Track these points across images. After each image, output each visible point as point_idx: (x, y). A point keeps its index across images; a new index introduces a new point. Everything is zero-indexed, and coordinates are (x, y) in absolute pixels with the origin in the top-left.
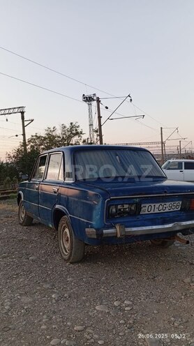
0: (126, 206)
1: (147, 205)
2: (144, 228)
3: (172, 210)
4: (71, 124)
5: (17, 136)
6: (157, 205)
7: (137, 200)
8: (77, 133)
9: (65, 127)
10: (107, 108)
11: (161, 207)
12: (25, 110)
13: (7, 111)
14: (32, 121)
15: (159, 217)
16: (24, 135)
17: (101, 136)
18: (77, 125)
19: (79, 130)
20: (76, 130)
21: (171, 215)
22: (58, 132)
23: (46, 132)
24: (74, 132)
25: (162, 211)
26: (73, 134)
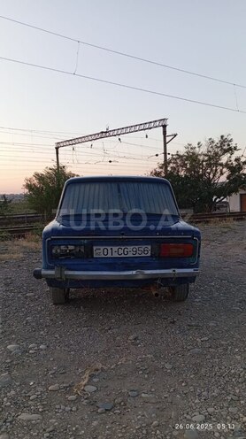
0: (71, 247)
1: (102, 248)
3: (137, 255)
4: (222, 137)
5: (157, 155)
6: (115, 249)
7: (86, 241)
8: (230, 149)
9: (213, 142)
11: (121, 251)
12: (168, 122)
13: (147, 126)
14: (175, 136)
15: (120, 262)
16: (165, 153)
18: (229, 138)
19: (233, 145)
20: (229, 145)
21: (136, 261)
23: (187, 150)
24: (226, 147)
25: (123, 256)
26: (225, 150)
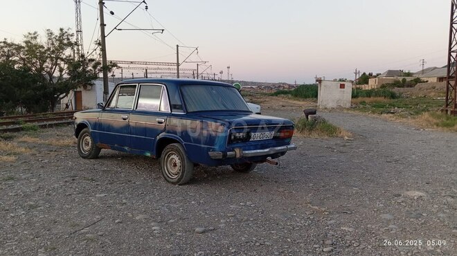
0: (241, 134)
1: (253, 134)
2: (253, 151)
3: (267, 138)
4: (61, 30)
7: (248, 130)
8: (70, 44)
9: (51, 33)
10: (112, 13)
11: (261, 136)
15: (260, 143)
17: (103, 50)
20: (68, 39)
21: (267, 142)
22: (43, 40)
23: (25, 39)
24: (66, 41)
25: (262, 139)
26: (65, 45)
